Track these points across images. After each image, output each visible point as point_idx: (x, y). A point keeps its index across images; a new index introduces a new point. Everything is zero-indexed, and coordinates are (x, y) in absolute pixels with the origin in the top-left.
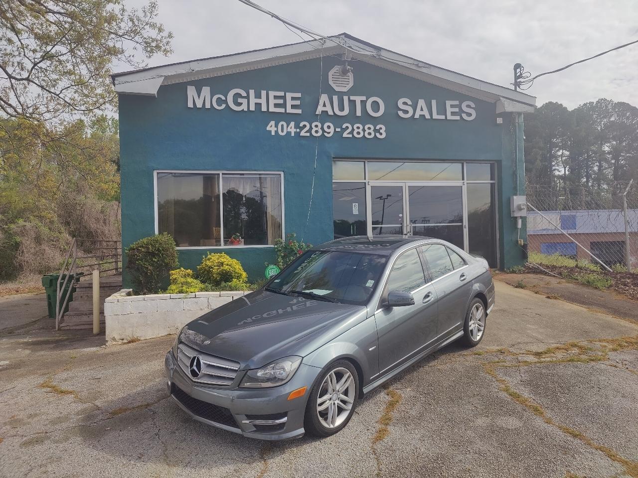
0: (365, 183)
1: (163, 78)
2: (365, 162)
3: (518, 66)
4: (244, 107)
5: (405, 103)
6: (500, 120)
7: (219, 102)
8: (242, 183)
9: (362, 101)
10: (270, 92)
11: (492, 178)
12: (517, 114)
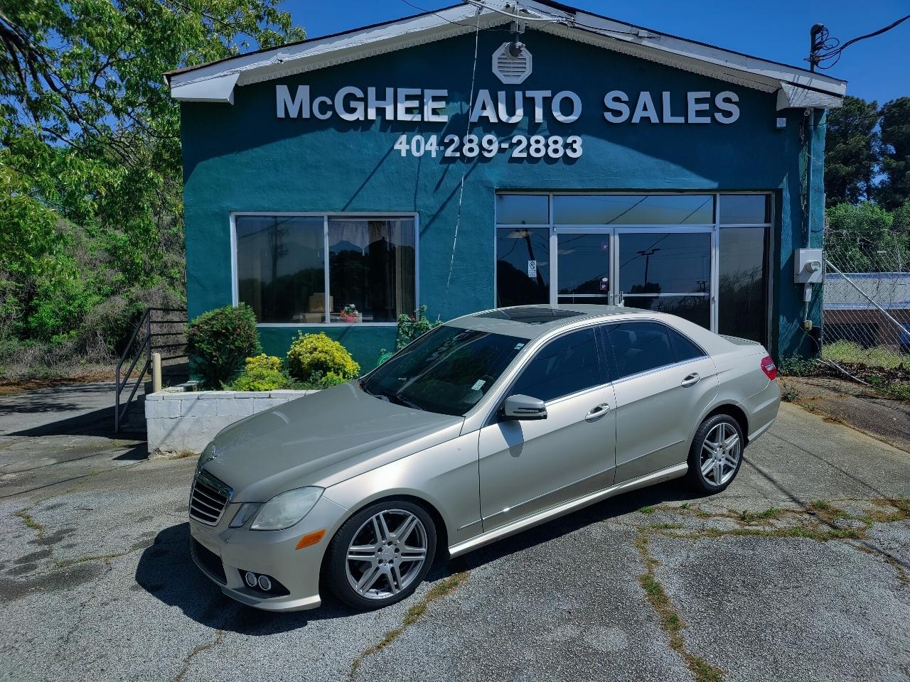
0: (549, 228)
1: (238, 75)
2: (549, 195)
3: (817, 30)
4: (359, 115)
5: (617, 99)
6: (781, 123)
7: (323, 108)
8: (360, 231)
9: (544, 99)
10: (399, 90)
11: (767, 220)
12: (812, 109)
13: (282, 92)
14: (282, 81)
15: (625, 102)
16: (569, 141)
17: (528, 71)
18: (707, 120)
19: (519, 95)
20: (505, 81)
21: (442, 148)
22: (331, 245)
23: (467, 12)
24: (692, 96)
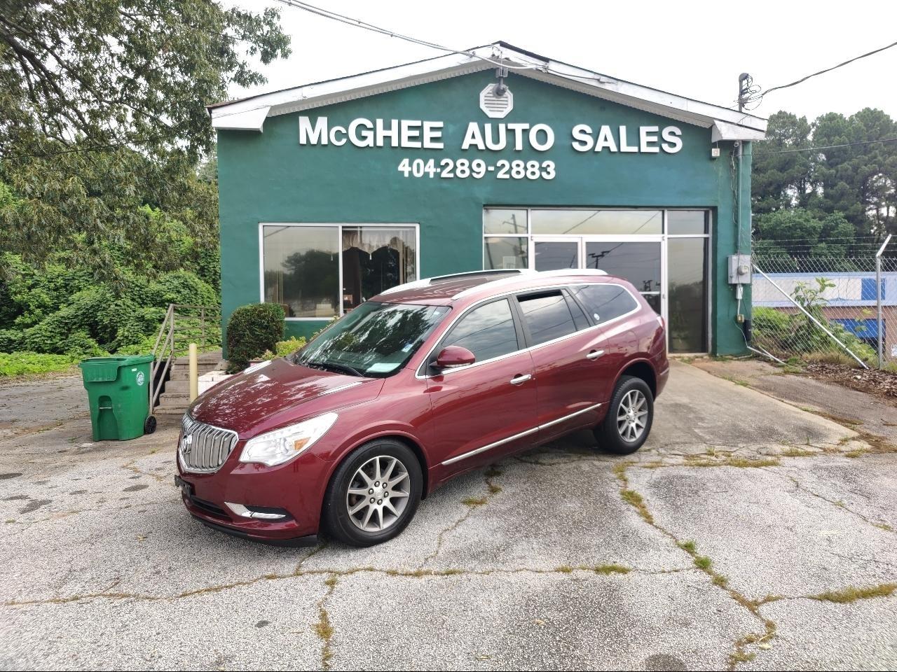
0: (527, 238)
1: (269, 108)
2: (527, 210)
3: (744, 77)
4: (370, 142)
5: (583, 132)
6: (716, 152)
7: (339, 135)
8: (368, 239)
9: (524, 131)
10: (403, 122)
11: (706, 231)
12: (741, 142)
13: (304, 122)
14: (304, 113)
15: (589, 134)
16: (544, 165)
18: (656, 150)
19: (502, 127)
21: (439, 170)
22: (346, 249)
24: (644, 130)
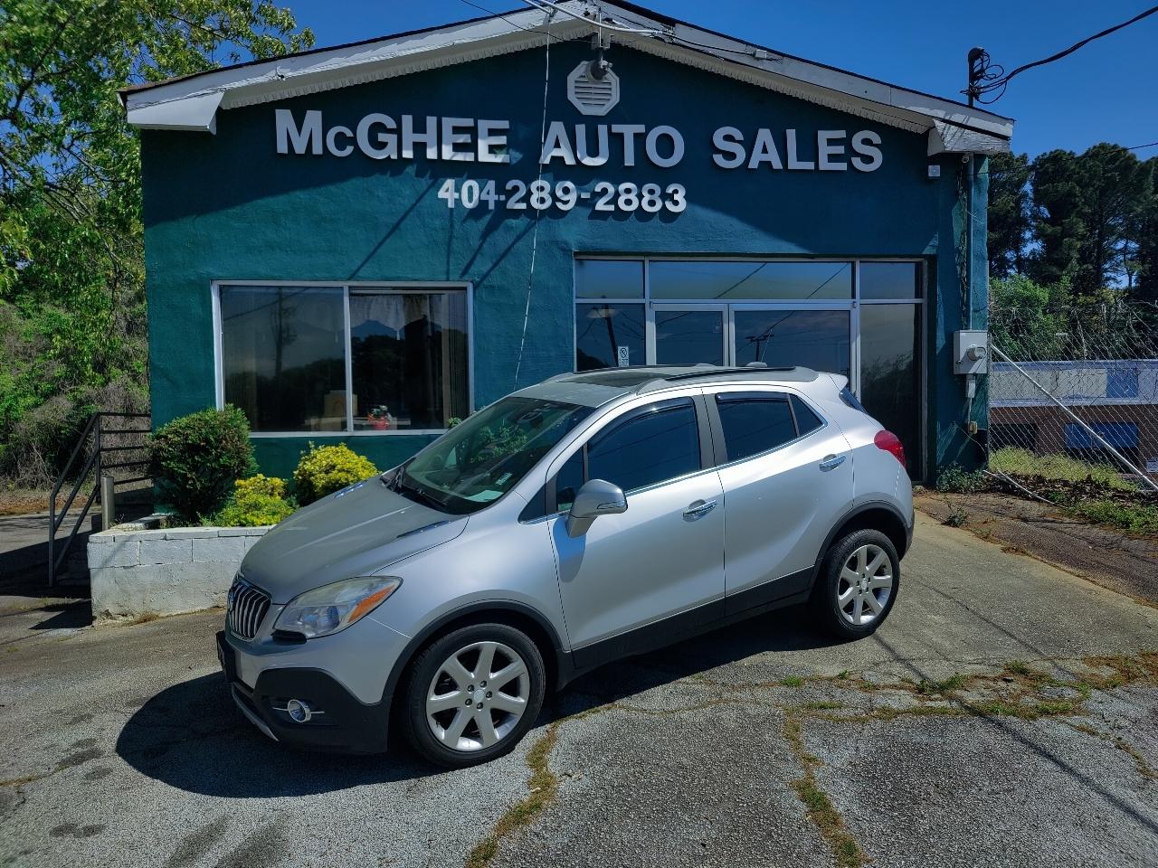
0: (644, 305)
1: (222, 94)
2: (643, 261)
3: (976, 55)
4: (391, 152)
5: (729, 138)
6: (934, 171)
7: (341, 141)
8: (393, 307)
9: (636, 135)
10: (444, 119)
11: (917, 296)
12: (972, 155)
13: (284, 119)
14: (283, 104)
15: (739, 142)
16: (670, 190)
17: (615, 98)
18: (843, 166)
19: (602, 130)
20: (585, 111)
21: (503, 198)
22: (353, 326)
23: (533, 19)
24: (823, 136)
